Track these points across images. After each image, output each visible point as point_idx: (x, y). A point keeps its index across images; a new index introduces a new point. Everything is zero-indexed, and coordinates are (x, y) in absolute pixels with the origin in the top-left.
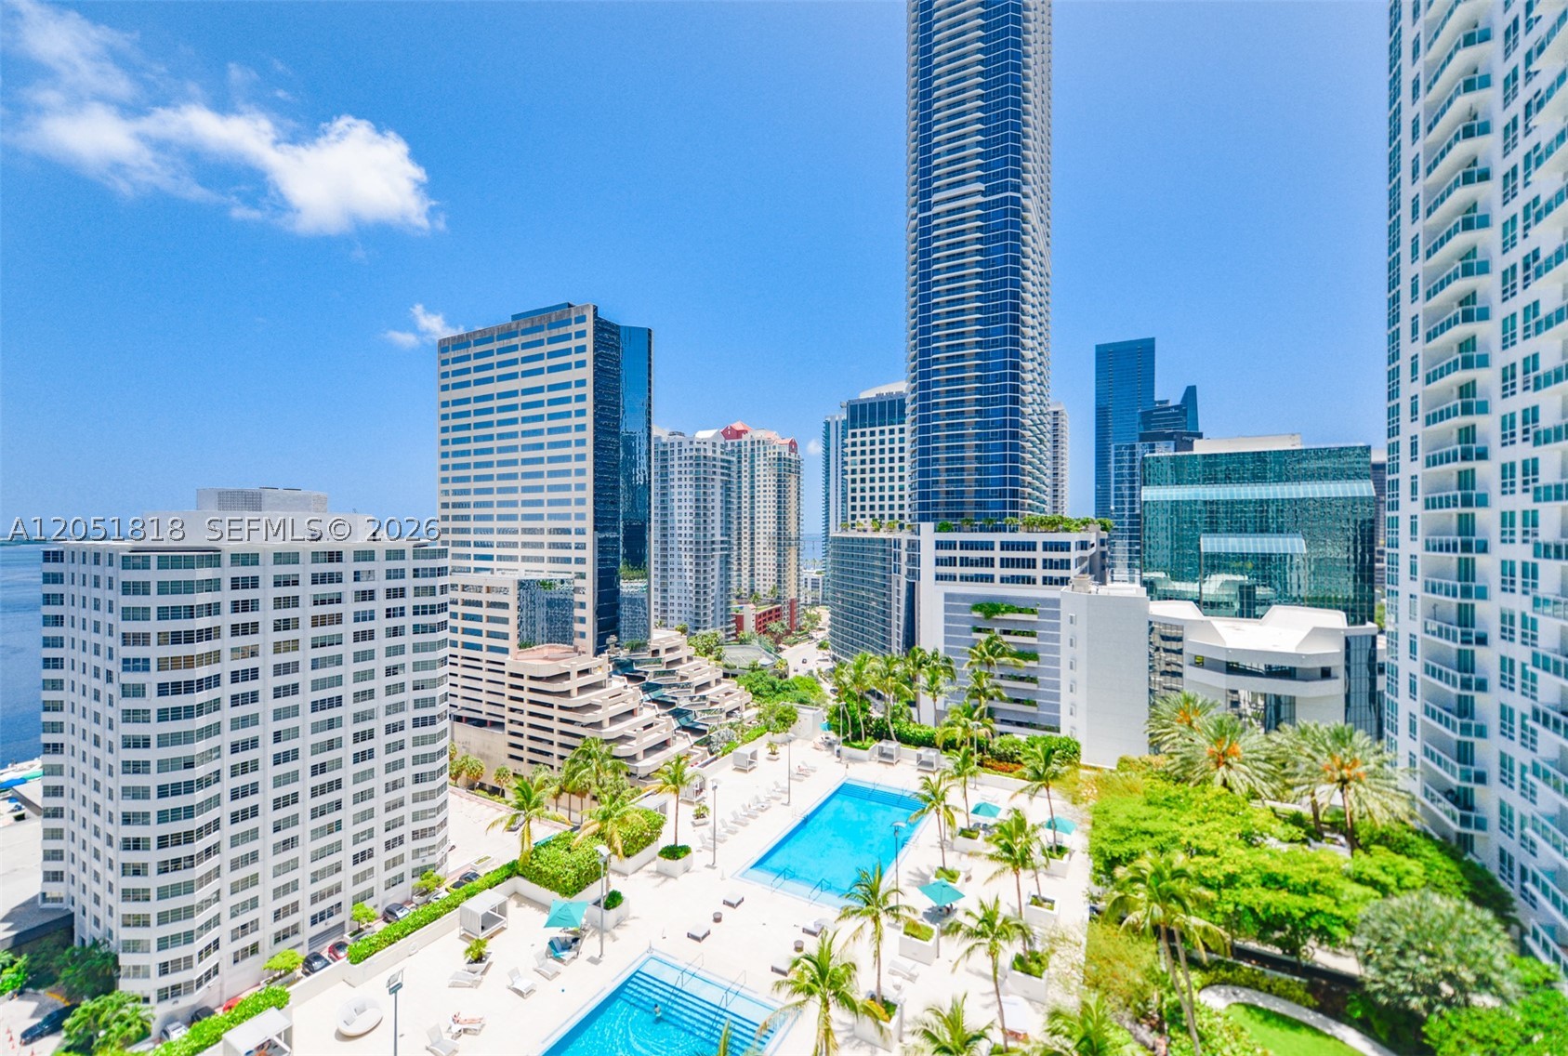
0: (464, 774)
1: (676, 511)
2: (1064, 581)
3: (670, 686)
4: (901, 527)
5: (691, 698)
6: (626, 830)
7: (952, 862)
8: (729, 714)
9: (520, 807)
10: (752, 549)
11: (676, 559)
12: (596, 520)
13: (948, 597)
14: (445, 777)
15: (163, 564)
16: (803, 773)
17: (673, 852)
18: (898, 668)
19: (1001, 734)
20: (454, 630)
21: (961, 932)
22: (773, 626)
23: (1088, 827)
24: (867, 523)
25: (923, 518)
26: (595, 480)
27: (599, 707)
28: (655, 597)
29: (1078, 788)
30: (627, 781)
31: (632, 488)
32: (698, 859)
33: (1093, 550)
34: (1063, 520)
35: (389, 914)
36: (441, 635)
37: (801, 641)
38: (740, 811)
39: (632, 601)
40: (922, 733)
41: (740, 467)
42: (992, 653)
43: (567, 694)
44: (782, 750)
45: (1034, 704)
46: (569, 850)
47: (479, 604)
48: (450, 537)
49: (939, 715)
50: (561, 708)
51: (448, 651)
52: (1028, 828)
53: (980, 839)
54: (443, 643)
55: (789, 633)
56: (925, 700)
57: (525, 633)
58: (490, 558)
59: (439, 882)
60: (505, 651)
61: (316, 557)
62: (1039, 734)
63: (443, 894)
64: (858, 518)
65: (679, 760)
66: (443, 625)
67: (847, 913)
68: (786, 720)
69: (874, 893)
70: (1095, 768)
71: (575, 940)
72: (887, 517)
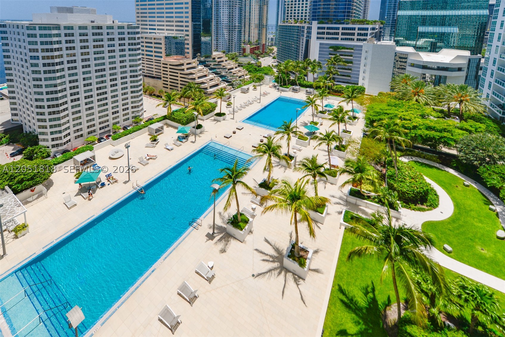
0: (148, 91)
1: (222, 16)
2: (365, 40)
3: (219, 69)
4: (305, 22)
5: (227, 72)
6: (203, 108)
7: (316, 120)
8: (240, 77)
9: (167, 101)
10: (250, 28)
11: (221, 31)
12: (192, 18)
13: (321, 44)
14: (142, 92)
15: (40, 28)
16: (265, 94)
17: (220, 115)
18: (301, 65)
19: (337, 85)
20: (143, 50)
21: (318, 139)
22: (257, 52)
23: (365, 112)
24: (293, 21)
25: (313, 20)
26: (192, 6)
27: (194, 74)
28: (214, 42)
29: (363, 101)
30: (204, 95)
31: (205, 9)
32: (228, 117)
33: (377, 30)
34: (366, 21)
35: (125, 128)
36: (138, 52)
37: (266, 56)
38: (243, 104)
39: (206, 43)
40: (309, 84)
41: (246, 3)
42: (335, 61)
43: (183, 70)
44: (258, 88)
45: (350, 76)
46: (184, 113)
47: (151, 43)
48: (140, 23)
49: (315, 79)
50: (181, 74)
51: (140, 56)
52: (344, 111)
53: (326, 114)
54: (139, 54)
55: (262, 54)
56: (310, 75)
57: (168, 52)
58: (155, 29)
59: (141, 120)
60: (161, 57)
61: (93, 28)
62: (350, 85)
63: (142, 123)
64: (289, 19)
65: (222, 90)
66: (139, 49)
67: (277, 133)
68: (260, 79)
69: (288, 127)
70: (370, 95)
71: (187, 137)
72: (300, 19)
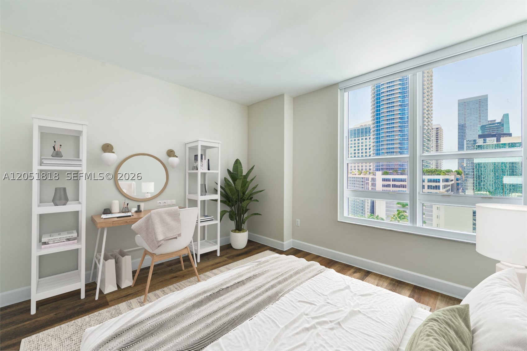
4: (370, 173)
24: (357, 172)
25: (377, 170)
34: (439, 170)
64: (353, 170)
72: (364, 170)
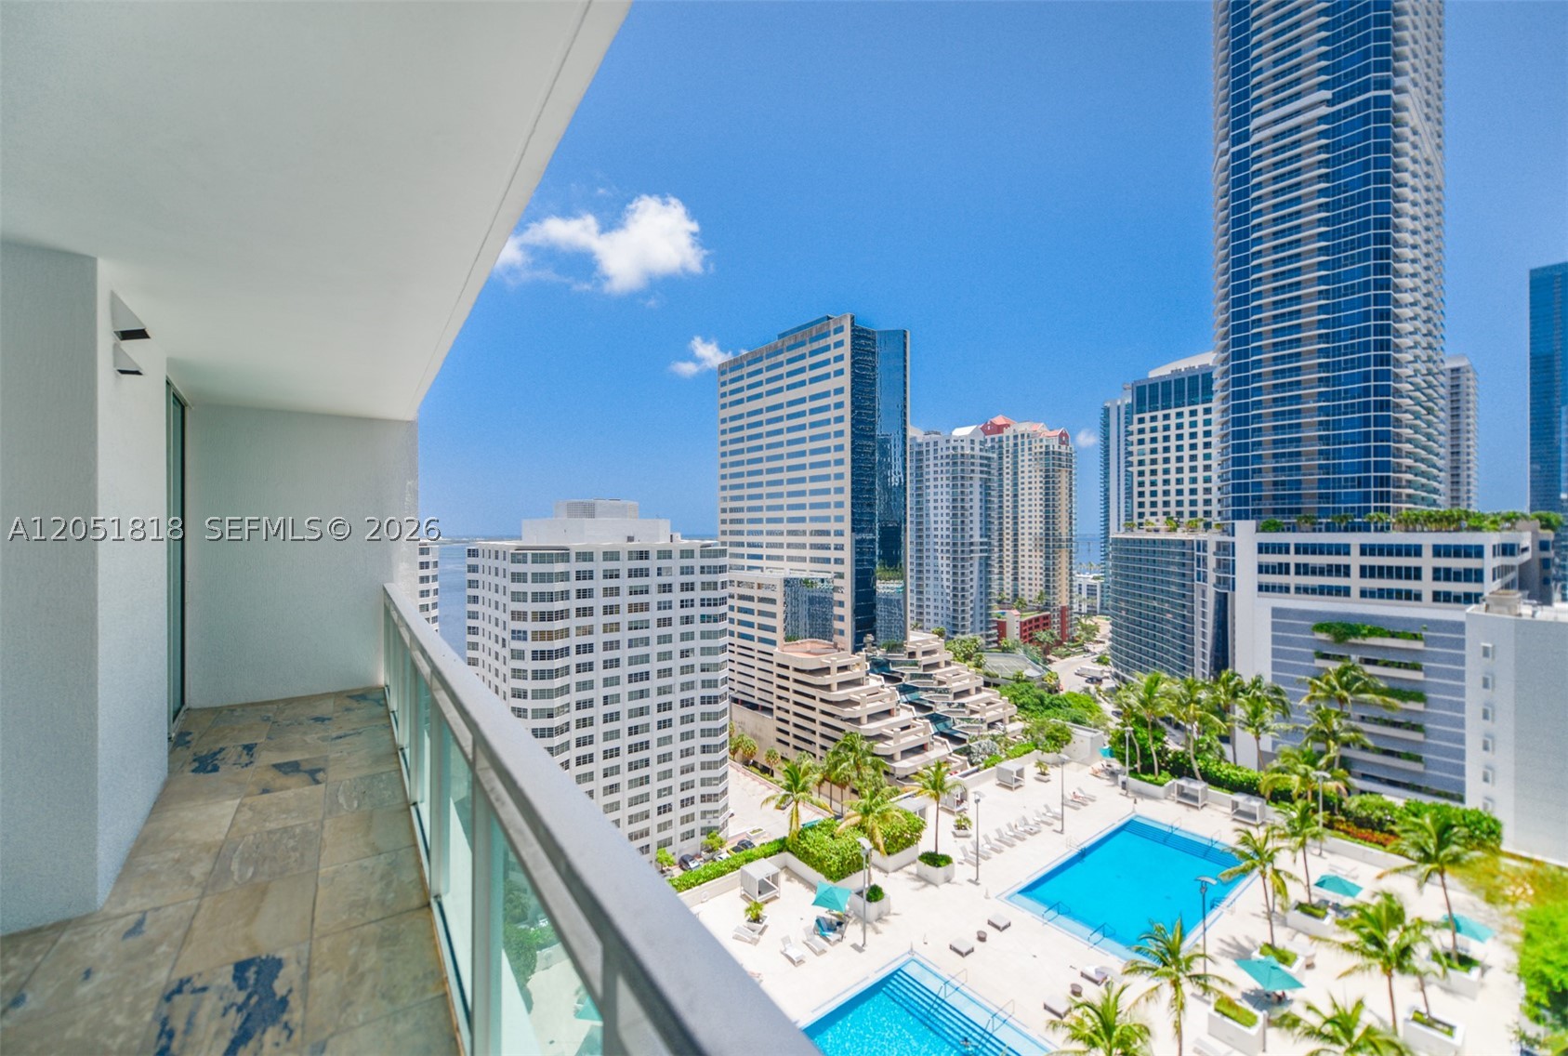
0: (740, 751)
1: (932, 512)
2: (1469, 598)
3: (926, 690)
4: (1207, 526)
5: (949, 705)
6: (886, 827)
7: (1282, 939)
8: (991, 725)
9: (789, 788)
10: (1016, 551)
11: (931, 560)
12: (853, 521)
13: (1276, 612)
14: (725, 752)
15: (536, 559)
16: (1079, 801)
17: (933, 859)
18: (1203, 695)
19: (1363, 792)
20: (732, 621)
21: (1298, 1030)
22: (1042, 635)
23: (1517, 939)
24: (1160, 521)
25: (1238, 515)
26: (853, 483)
27: (857, 704)
28: (911, 598)
29: (1498, 882)
30: (884, 779)
31: (887, 489)
32: (961, 871)
33: (1527, 556)
34: (1468, 515)
35: (683, 863)
36: (724, 625)
37: (1075, 653)
38: (1005, 830)
39: (888, 601)
40: (1240, 776)
41: (1001, 464)
42: (1346, 687)
43: (827, 687)
44: (1054, 773)
45: (1418, 759)
46: (832, 836)
47: (750, 599)
48: (728, 538)
49: (1264, 758)
50: (822, 700)
51: (726, 640)
52: (1408, 922)
53: (1328, 921)
54: (723, 633)
55: (1059, 643)
56: (1244, 737)
57: (789, 628)
58: (760, 557)
59: (721, 844)
60: (773, 643)
61: (631, 555)
62: (1427, 800)
63: (724, 854)
64: (1147, 516)
65: (939, 766)
66: (723, 616)
67: (1134, 969)
68: (1058, 740)
69: (1173, 952)
70: (1530, 861)
71: (840, 924)
72: (1186, 514)
